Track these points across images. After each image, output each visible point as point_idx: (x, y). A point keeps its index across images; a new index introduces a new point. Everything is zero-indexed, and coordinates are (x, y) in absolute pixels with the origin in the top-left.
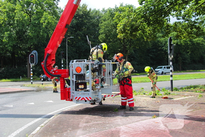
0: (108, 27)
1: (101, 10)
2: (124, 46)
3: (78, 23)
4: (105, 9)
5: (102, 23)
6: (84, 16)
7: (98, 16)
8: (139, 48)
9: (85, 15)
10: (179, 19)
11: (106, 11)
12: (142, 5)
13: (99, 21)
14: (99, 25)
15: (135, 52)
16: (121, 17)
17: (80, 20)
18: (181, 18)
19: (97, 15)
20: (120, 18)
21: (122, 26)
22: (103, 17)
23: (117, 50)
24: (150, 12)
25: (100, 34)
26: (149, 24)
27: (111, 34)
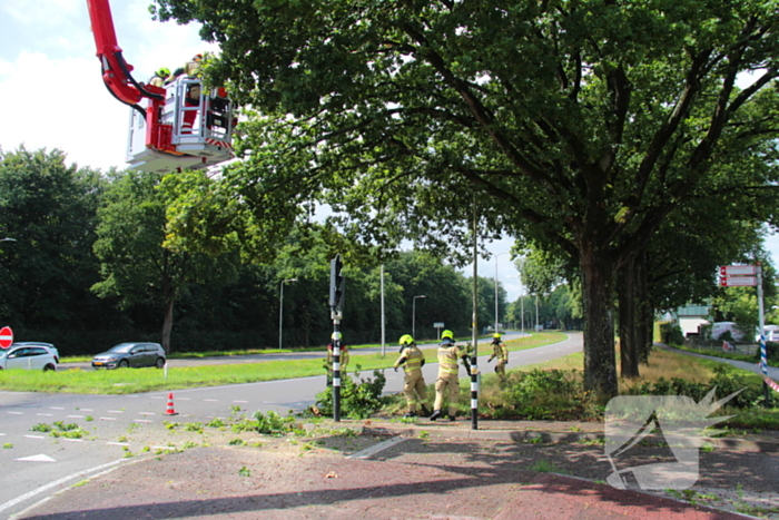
0: (123, 219)
1: (104, 171)
2: (164, 273)
3: (34, 199)
4: (117, 171)
5: (105, 206)
6: (54, 183)
7: (96, 186)
8: (207, 281)
9: (56, 180)
10: (337, 210)
11: (121, 177)
12: (243, 157)
13: (96, 201)
14: (98, 211)
15: (193, 294)
16: (179, 186)
17: (41, 193)
18: (344, 207)
19: (94, 183)
20: (175, 190)
21: (183, 214)
22: (109, 190)
23: (144, 285)
24: (267, 180)
25: (97, 238)
26: (259, 215)
27: (131, 239)
